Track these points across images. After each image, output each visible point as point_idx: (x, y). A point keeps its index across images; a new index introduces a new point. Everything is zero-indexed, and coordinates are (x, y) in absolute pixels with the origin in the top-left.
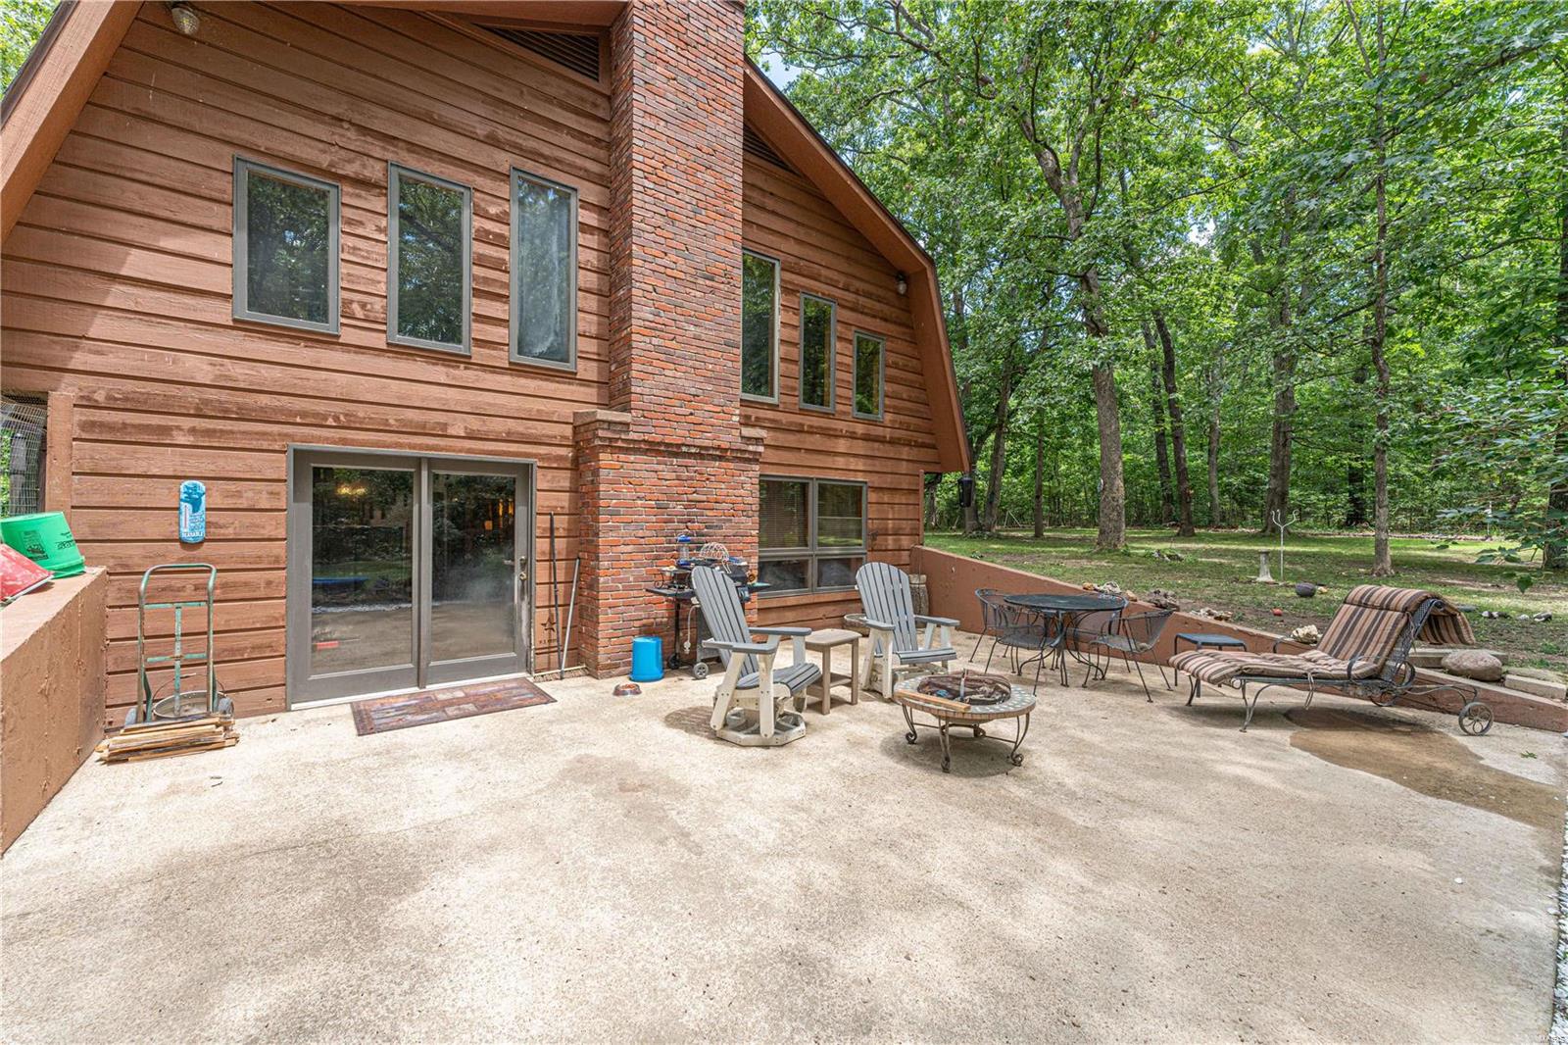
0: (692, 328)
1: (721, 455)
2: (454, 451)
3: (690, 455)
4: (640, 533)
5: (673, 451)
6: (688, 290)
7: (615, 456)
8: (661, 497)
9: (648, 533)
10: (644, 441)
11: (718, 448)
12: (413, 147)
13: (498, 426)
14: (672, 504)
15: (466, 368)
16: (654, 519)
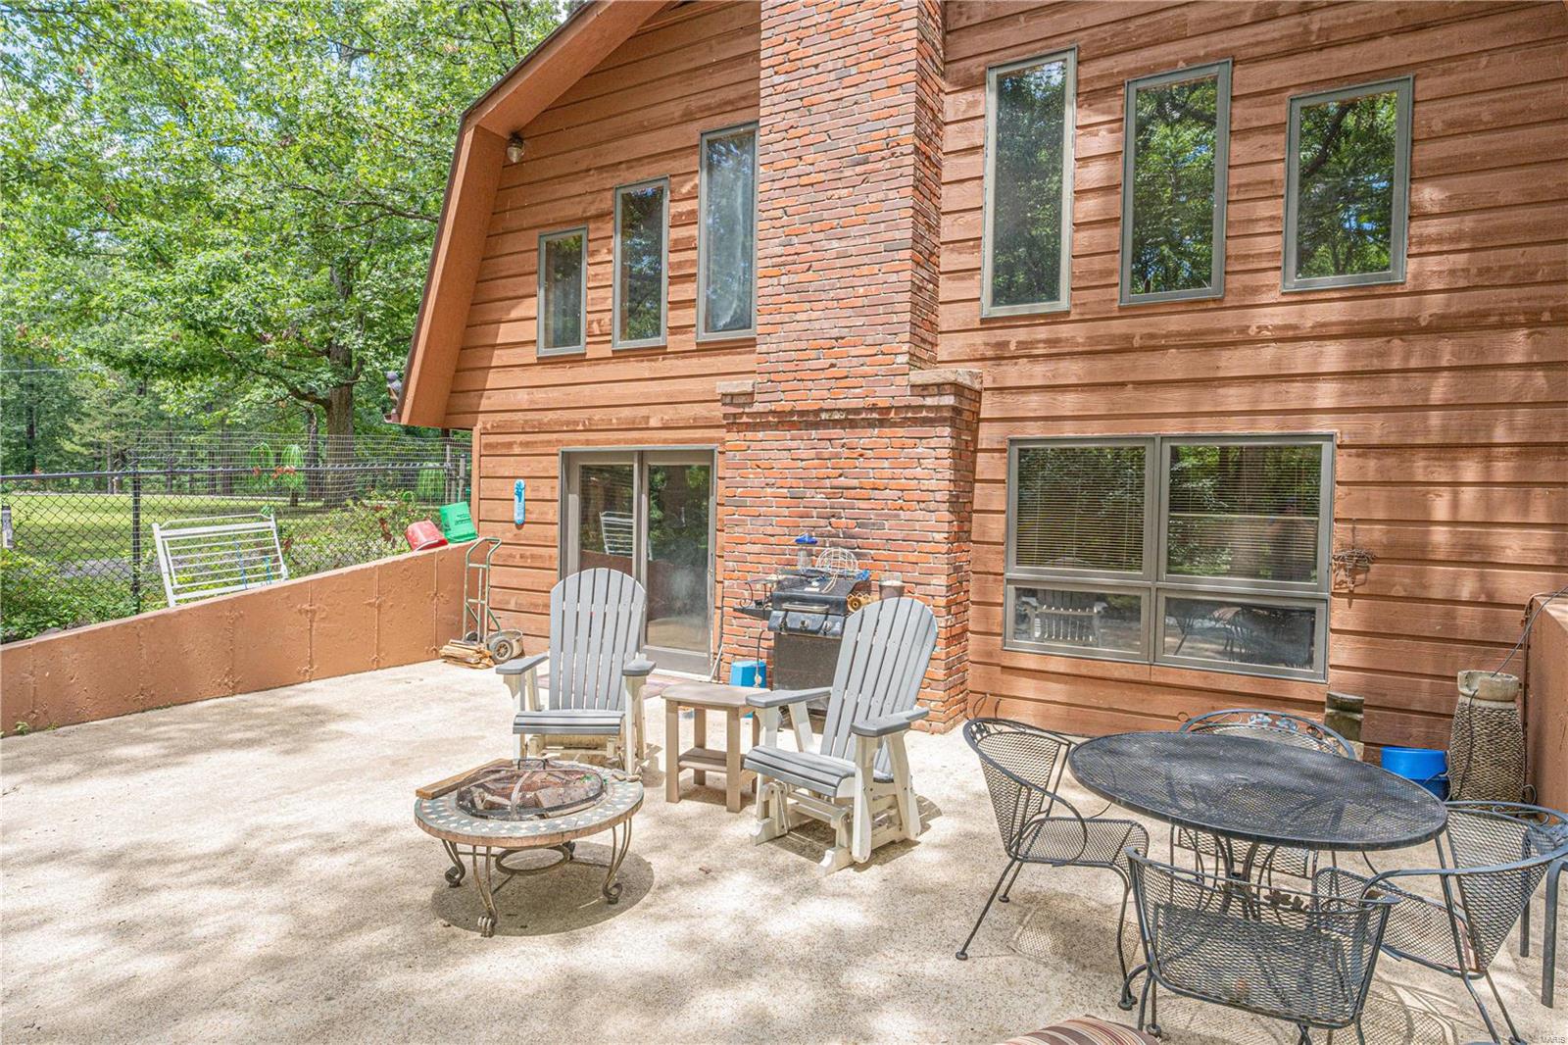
0: (835, 244)
1: (881, 418)
2: (654, 443)
3: (836, 423)
4: (769, 530)
5: (808, 420)
6: (830, 193)
7: (742, 434)
8: (794, 483)
9: (778, 530)
10: (771, 412)
11: (873, 408)
12: (630, 163)
13: (687, 412)
14: (809, 493)
15: (663, 359)
16: (786, 512)
